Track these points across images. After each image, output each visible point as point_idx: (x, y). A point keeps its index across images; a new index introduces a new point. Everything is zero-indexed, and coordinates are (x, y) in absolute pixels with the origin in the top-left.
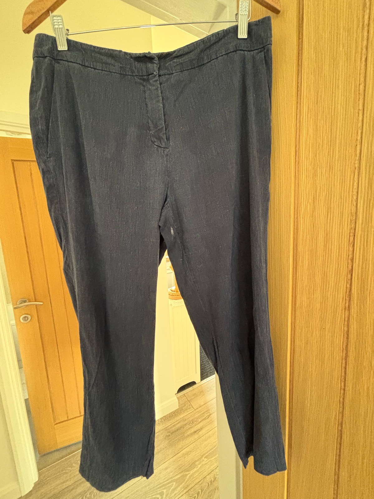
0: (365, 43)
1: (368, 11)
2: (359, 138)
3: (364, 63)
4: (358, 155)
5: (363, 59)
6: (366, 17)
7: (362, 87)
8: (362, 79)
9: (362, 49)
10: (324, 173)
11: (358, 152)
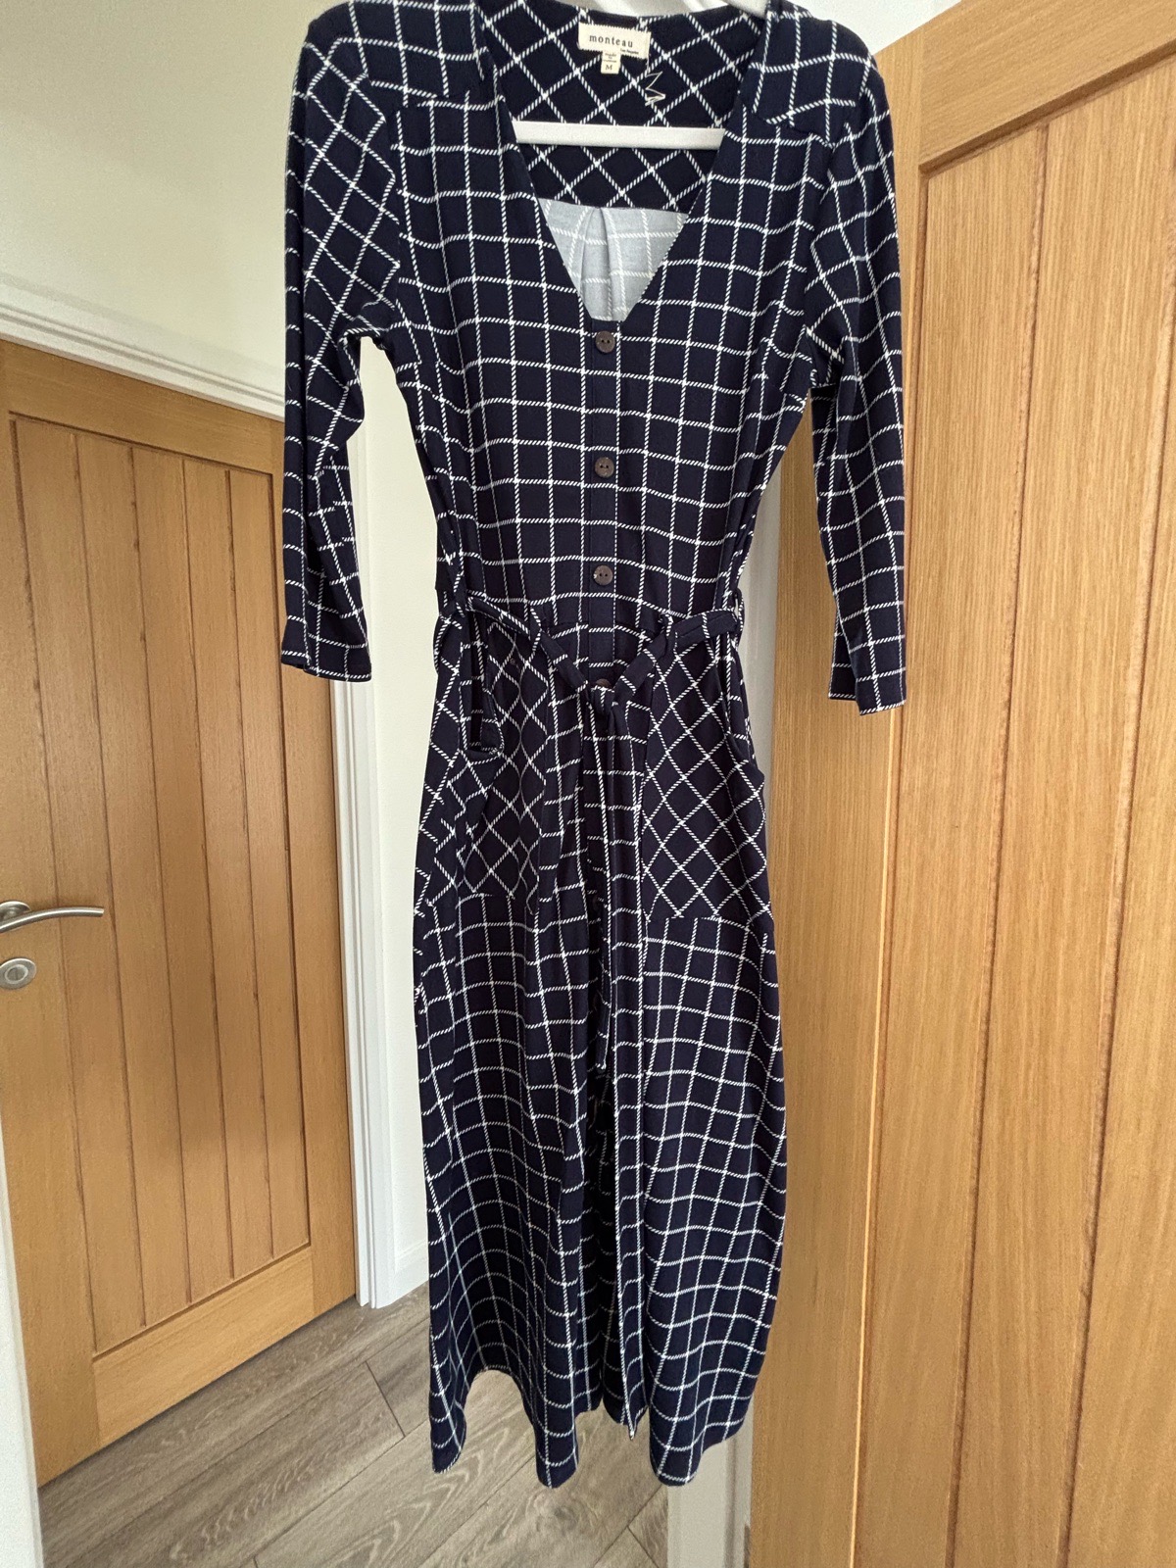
0: (1032, 300)
1: (1036, 249)
2: (1021, 460)
3: (1029, 332)
4: (1020, 490)
5: (1029, 326)
6: (1034, 258)
7: (1026, 373)
8: (1026, 360)
9: (1027, 308)
10: (960, 519)
11: (1020, 484)
